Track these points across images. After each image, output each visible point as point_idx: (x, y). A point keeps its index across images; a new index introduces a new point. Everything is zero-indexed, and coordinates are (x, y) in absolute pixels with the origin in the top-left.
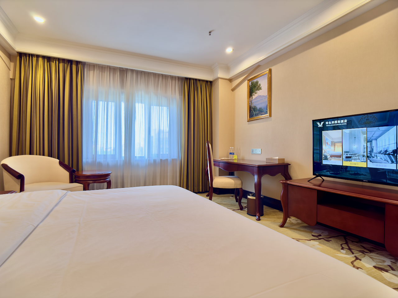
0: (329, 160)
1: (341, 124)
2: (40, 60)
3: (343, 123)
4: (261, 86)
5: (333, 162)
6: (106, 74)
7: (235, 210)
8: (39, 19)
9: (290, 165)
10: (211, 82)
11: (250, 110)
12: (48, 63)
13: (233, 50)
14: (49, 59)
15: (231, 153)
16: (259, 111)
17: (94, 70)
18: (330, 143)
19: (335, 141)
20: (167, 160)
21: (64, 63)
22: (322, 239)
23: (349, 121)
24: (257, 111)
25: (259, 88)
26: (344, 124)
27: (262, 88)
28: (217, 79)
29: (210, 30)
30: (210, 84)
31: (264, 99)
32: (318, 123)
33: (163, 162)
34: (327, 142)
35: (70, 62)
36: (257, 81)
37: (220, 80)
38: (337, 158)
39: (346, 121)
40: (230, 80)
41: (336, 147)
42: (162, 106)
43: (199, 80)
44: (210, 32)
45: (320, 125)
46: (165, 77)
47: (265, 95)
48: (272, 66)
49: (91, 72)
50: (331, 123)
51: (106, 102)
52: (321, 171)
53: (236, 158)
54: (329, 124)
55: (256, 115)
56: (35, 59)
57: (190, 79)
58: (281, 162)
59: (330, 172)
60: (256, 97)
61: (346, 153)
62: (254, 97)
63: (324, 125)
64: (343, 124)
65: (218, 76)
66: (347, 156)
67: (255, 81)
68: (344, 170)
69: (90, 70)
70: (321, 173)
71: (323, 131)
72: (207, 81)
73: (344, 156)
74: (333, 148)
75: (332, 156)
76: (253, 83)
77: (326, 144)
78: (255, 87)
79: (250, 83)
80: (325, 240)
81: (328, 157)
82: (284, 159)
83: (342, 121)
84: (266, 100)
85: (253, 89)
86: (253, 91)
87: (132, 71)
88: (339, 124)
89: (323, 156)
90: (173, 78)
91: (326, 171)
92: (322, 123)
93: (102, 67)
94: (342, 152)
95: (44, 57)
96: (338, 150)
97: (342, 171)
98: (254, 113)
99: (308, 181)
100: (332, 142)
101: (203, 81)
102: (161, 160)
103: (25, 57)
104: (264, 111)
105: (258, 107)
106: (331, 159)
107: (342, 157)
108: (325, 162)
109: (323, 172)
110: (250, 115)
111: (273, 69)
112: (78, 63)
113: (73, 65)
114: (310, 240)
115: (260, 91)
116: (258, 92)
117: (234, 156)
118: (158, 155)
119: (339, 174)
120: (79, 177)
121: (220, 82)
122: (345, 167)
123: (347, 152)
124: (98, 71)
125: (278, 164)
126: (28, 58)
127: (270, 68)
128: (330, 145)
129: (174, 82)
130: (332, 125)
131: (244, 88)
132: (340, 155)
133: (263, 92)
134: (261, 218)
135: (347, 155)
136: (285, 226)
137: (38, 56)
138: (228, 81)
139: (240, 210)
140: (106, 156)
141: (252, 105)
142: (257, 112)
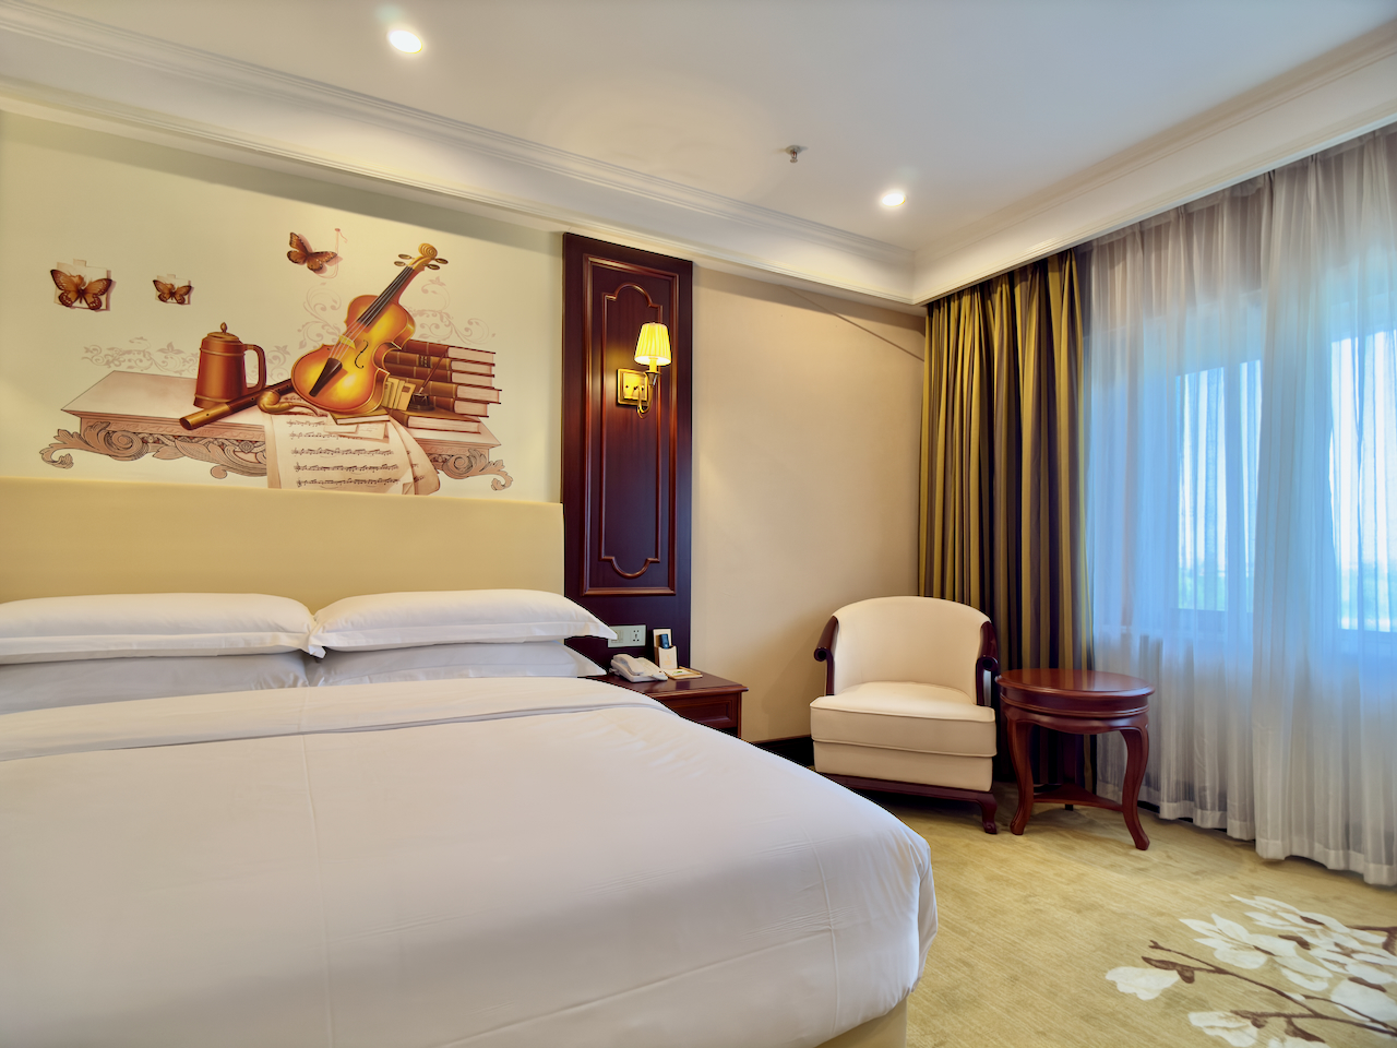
8: (893, 200)
14: (984, 289)
113: (1050, 274)
124: (1140, 254)
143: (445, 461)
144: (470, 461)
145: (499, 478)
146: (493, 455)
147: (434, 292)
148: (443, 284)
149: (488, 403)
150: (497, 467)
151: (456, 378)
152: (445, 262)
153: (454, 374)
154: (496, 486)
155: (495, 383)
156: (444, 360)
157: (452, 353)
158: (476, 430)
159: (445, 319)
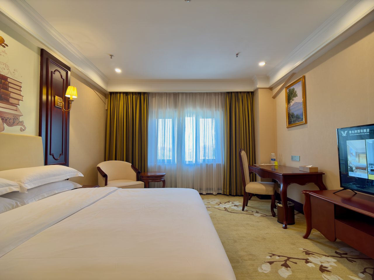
0: (355, 172)
1: (364, 134)
2: (122, 95)
3: (365, 132)
4: (297, 93)
5: (358, 175)
6: (164, 99)
7: (267, 216)
8: (118, 71)
9: (324, 174)
10: (252, 93)
11: (289, 117)
12: (126, 97)
13: (266, 63)
14: (127, 94)
15: (272, 160)
16: (296, 117)
17: (155, 97)
18: (354, 154)
19: (359, 152)
20: (212, 164)
21: (136, 95)
22: (345, 258)
23: (371, 130)
24: (295, 117)
25: (295, 95)
26: (367, 133)
27: (298, 95)
28: (257, 89)
29: (237, 53)
30: (251, 95)
31: (300, 106)
32: (342, 132)
33: (209, 167)
34: (351, 152)
35: (140, 94)
36: (293, 88)
37: (259, 90)
38: (362, 170)
39: (368, 130)
40: (271, 89)
41: (361, 158)
42: (207, 118)
43: (240, 92)
44: (237, 55)
45: (344, 134)
46: (209, 94)
47: (301, 102)
48: (306, 73)
49: (154, 99)
50: (354, 132)
51: (164, 119)
52: (348, 183)
53: (277, 164)
54: (352, 134)
55: (294, 121)
56: (118, 95)
57: (231, 93)
58: (313, 171)
59: (356, 185)
60: (294, 104)
61: (371, 166)
62: (292, 104)
63: (348, 133)
64: (365, 134)
65: (257, 87)
66: (372, 169)
67: (292, 88)
68: (370, 184)
69: (153, 98)
70: (348, 185)
71: (347, 141)
72: (248, 92)
73: (369, 169)
74: (357, 159)
75: (357, 168)
76: (290, 90)
77: (351, 154)
78: (292, 94)
79: (288, 90)
80: (348, 259)
81: (354, 168)
82: (317, 168)
83: (365, 130)
84: (302, 106)
85: (290, 96)
86: (290, 98)
87: (182, 93)
88: (362, 134)
89: (349, 168)
90: (215, 94)
91: (352, 184)
92: (346, 132)
93: (161, 94)
94: (366, 164)
95: (124, 93)
96: (363, 162)
97: (368, 185)
98: (293, 120)
99: (334, 193)
100: (356, 152)
101: (244, 92)
102: (207, 165)
103: (113, 95)
104: (300, 118)
105: (296, 114)
106: (356, 171)
107: (367, 169)
108: (351, 174)
109: (350, 184)
110: (289, 122)
111: (307, 75)
112: (144, 93)
113: (142, 95)
114: (328, 256)
115: (297, 97)
116: (294, 99)
117: (275, 162)
118: (204, 160)
119: (365, 188)
120: (143, 177)
121: (260, 91)
122: (370, 181)
123: (371, 164)
124: (158, 97)
125: (310, 173)
126: (115, 95)
127: (303, 75)
128: (355, 155)
129: (217, 97)
130: (355, 135)
131: (283, 95)
132: (365, 167)
133: (298, 99)
134: (288, 226)
135: (372, 167)
136: (308, 238)
137: (120, 93)
138: (268, 89)
139: (272, 217)
140: (163, 160)
141: (290, 112)
142: (295, 119)
143: (6, 120)
144: (14, 121)
145: (22, 127)
146: (21, 119)
147: (3, 56)
148: (6, 54)
149: (19, 100)
150: (21, 123)
151: (10, 89)
152: (7, 46)
153: (9, 88)
154: (22, 130)
155: (22, 93)
156: (6, 82)
157: (9, 80)
158: (16, 109)
159: (7, 67)
